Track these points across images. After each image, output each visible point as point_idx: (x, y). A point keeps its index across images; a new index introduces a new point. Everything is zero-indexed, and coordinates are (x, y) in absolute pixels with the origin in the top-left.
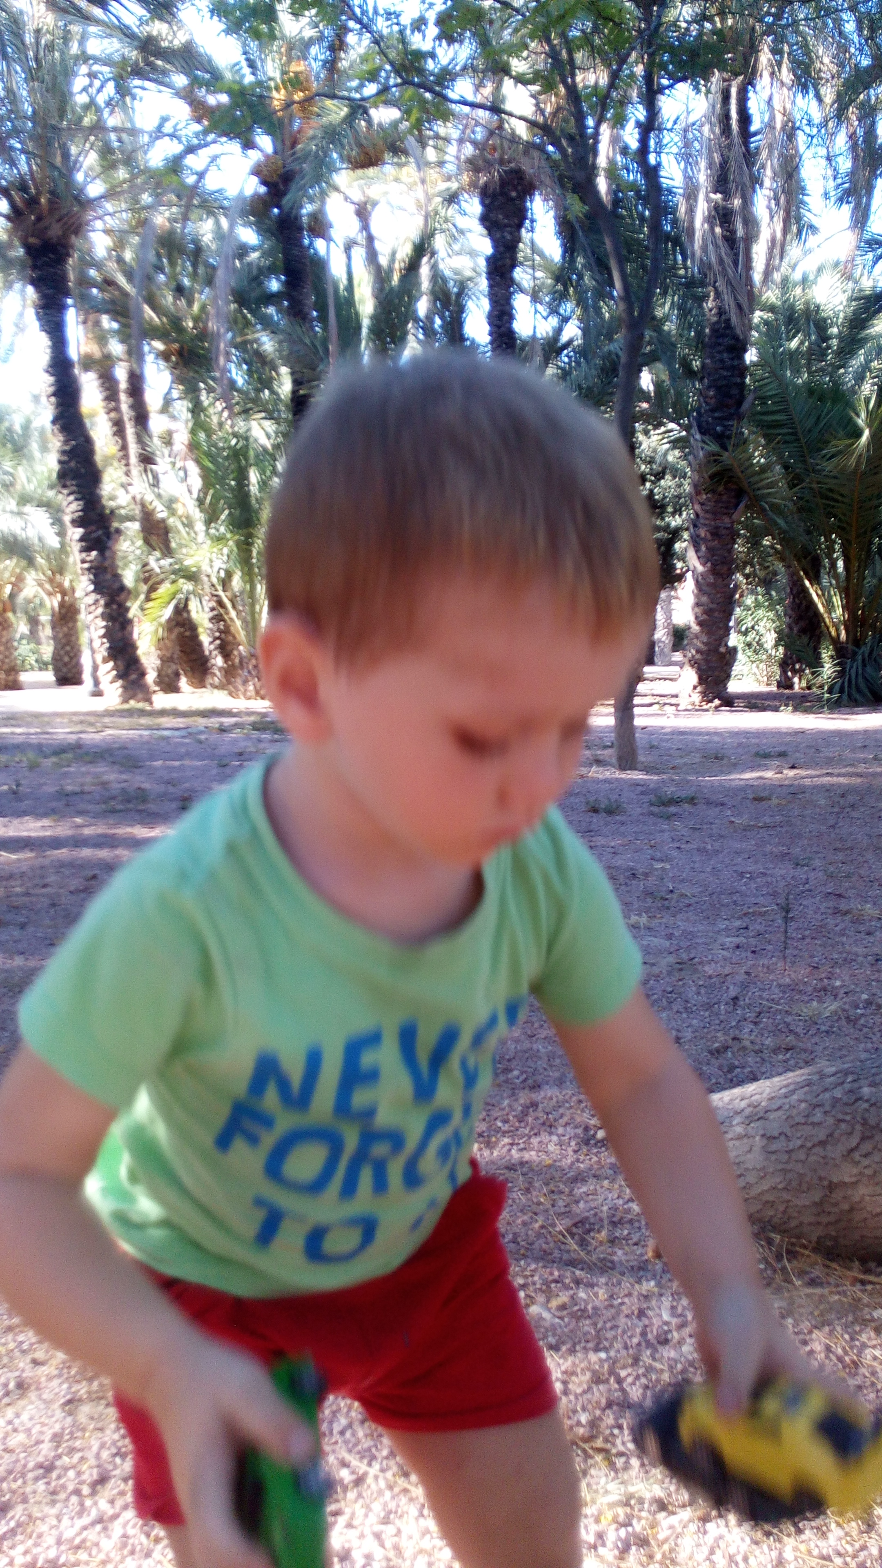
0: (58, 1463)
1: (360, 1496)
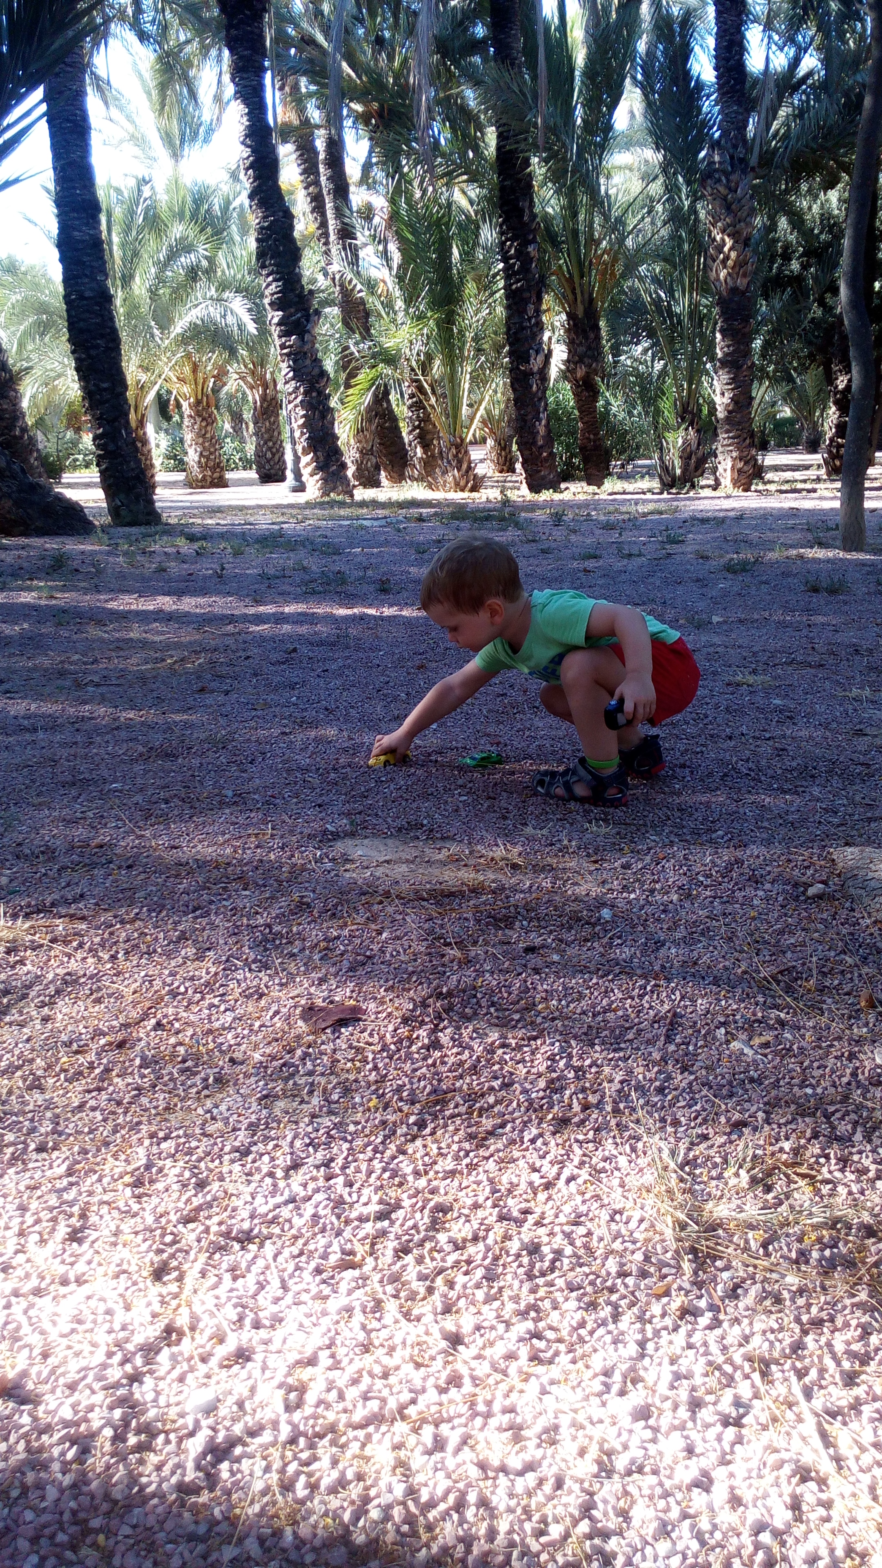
0: (254, 1149)
1: (549, 1198)
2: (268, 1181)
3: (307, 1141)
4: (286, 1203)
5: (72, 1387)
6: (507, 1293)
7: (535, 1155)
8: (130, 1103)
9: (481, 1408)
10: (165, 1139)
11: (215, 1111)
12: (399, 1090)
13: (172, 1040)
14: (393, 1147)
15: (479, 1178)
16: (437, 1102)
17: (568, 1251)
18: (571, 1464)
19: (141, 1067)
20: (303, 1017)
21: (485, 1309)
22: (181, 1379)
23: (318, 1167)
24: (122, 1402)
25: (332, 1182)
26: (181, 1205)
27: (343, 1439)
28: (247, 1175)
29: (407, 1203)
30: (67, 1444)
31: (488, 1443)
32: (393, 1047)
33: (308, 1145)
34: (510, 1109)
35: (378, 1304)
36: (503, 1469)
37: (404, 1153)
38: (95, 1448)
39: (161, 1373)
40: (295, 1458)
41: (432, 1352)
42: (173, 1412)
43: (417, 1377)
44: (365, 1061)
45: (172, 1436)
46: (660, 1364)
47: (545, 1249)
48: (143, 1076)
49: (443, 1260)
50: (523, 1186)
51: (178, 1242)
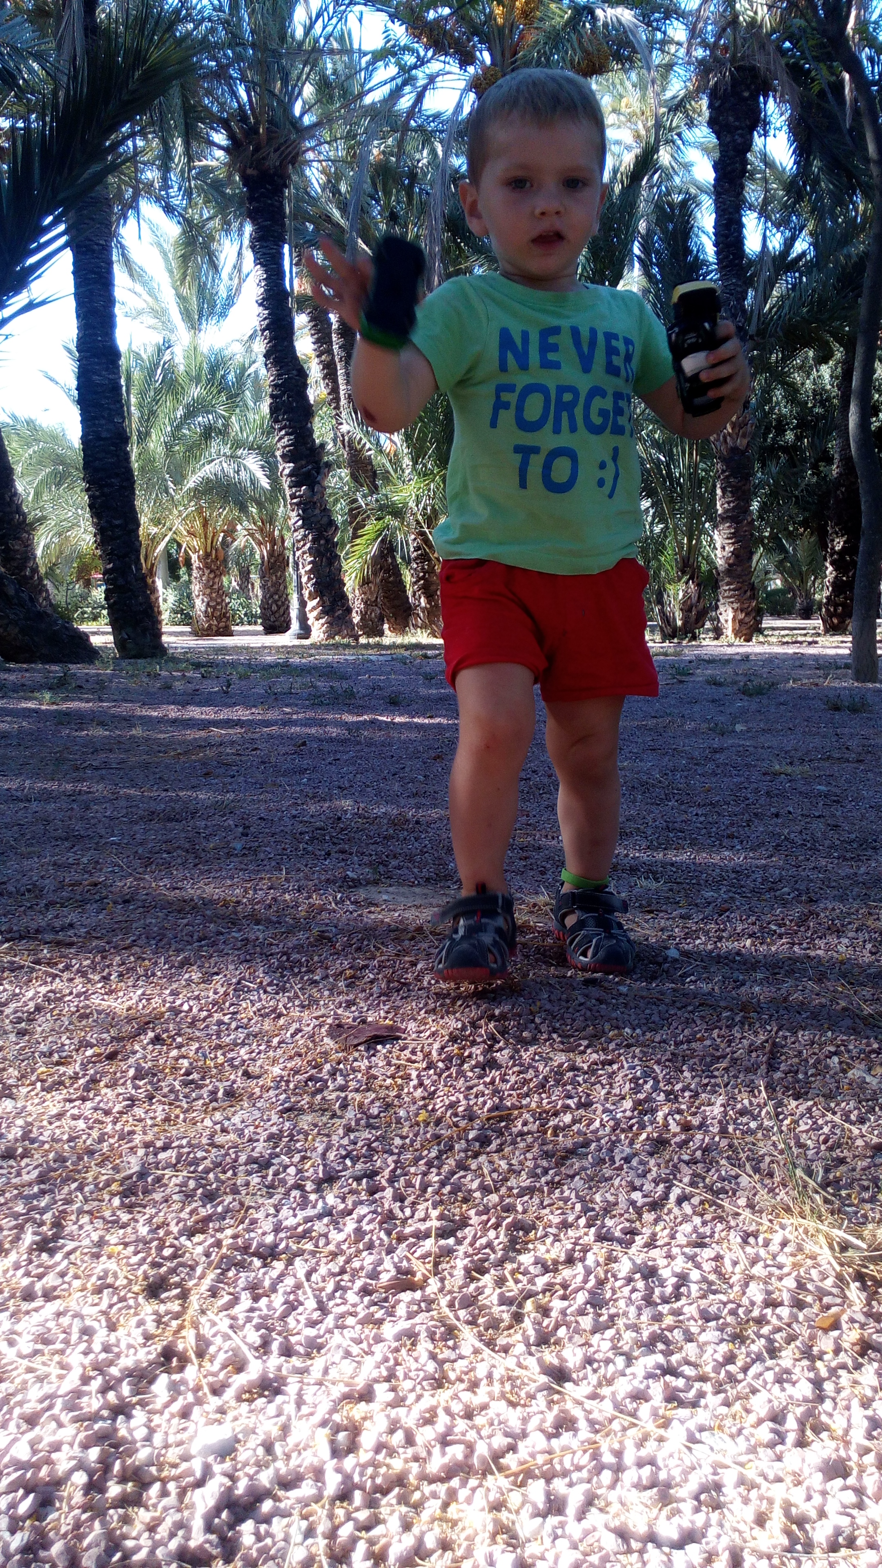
2: (295, 1193)
3: (344, 1153)
4: (320, 1217)
5: (32, 1420)
6: (621, 1322)
7: (632, 1173)
8: (121, 1113)
9: (608, 1458)
10: (165, 1148)
11: (226, 1123)
12: (452, 1105)
13: (174, 1053)
14: (451, 1162)
15: (566, 1194)
16: (501, 1119)
17: (695, 1275)
18: (747, 1535)
19: (135, 1078)
20: (330, 1034)
21: (595, 1339)
22: (185, 1414)
23: (358, 1179)
24: (101, 1438)
25: (377, 1196)
26: (184, 1215)
27: (417, 1496)
28: (268, 1187)
29: (475, 1220)
30: (21, 1492)
31: (623, 1504)
32: (440, 1065)
33: (344, 1157)
34: (592, 1128)
35: (451, 1332)
36: (652, 1538)
37: (466, 1168)
38: (61, 1499)
39: (158, 1404)
40: (349, 1518)
41: (532, 1388)
42: (172, 1455)
43: (513, 1418)
44: (408, 1078)
45: (172, 1486)
46: (848, 1408)
47: (665, 1273)
48: (137, 1088)
49: (531, 1282)
50: (623, 1205)
51: (181, 1256)
